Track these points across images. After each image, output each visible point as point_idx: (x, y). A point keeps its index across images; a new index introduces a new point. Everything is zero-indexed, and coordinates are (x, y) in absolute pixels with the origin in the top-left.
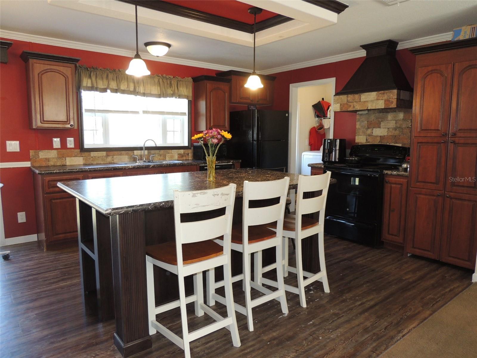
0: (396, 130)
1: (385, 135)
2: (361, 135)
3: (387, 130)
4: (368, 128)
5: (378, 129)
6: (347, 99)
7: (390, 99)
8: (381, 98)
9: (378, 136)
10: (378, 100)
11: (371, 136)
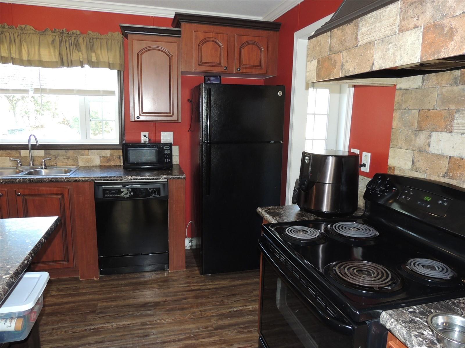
2: (401, 148)
5: (446, 135)
6: (330, 44)
8: (415, 21)
9: (444, 156)
11: (425, 154)
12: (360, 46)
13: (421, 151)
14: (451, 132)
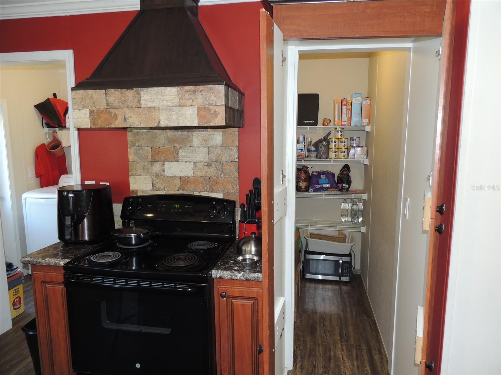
0: (210, 165)
1: (189, 175)
2: (140, 175)
3: (192, 165)
4: (154, 161)
5: (175, 164)
6: (107, 100)
7: (211, 107)
8: (190, 102)
9: (176, 177)
10: (182, 106)
11: (162, 177)
12: (144, 108)
13: (157, 176)
14: (178, 161)
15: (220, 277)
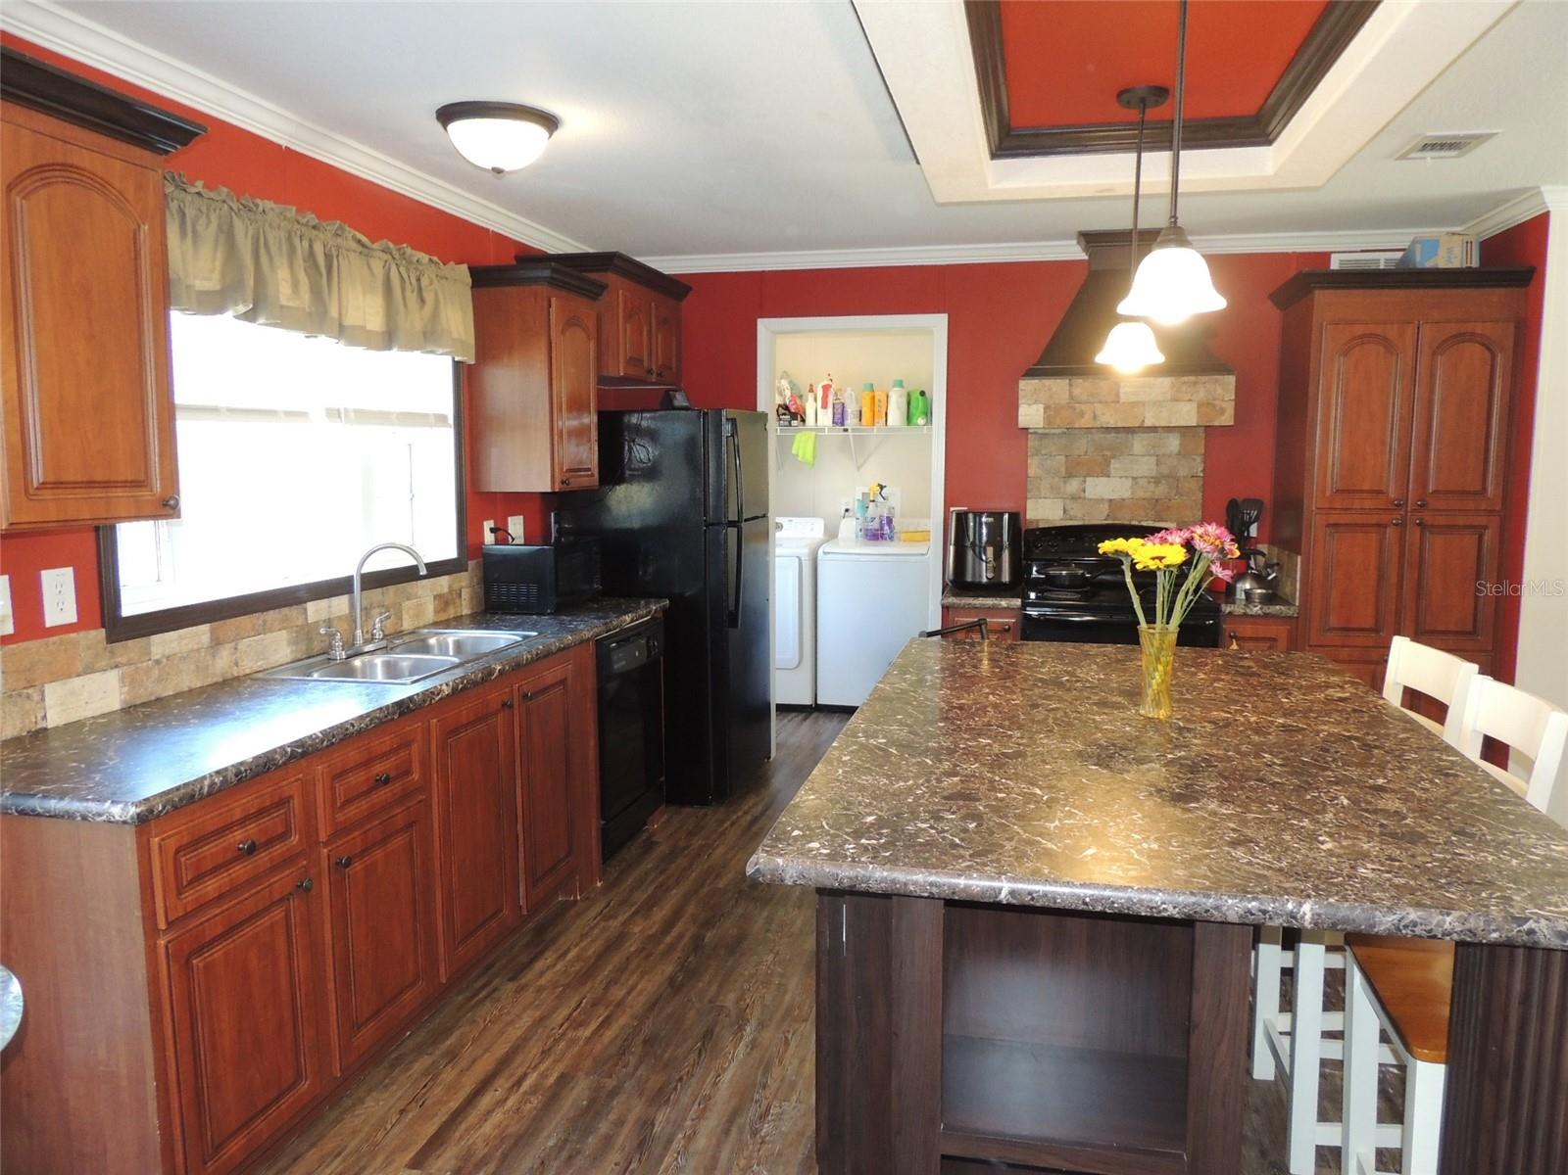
0: (1160, 482)
1: (1125, 496)
2: (1045, 498)
3: (1128, 483)
4: (1070, 476)
5: (1102, 480)
6: (1070, 393)
7: (1217, 402)
8: (1188, 397)
9: (1103, 499)
10: (1177, 401)
11: (1080, 501)
12: (1124, 403)
13: (1073, 498)
14: (1109, 477)
15: (1230, 613)
